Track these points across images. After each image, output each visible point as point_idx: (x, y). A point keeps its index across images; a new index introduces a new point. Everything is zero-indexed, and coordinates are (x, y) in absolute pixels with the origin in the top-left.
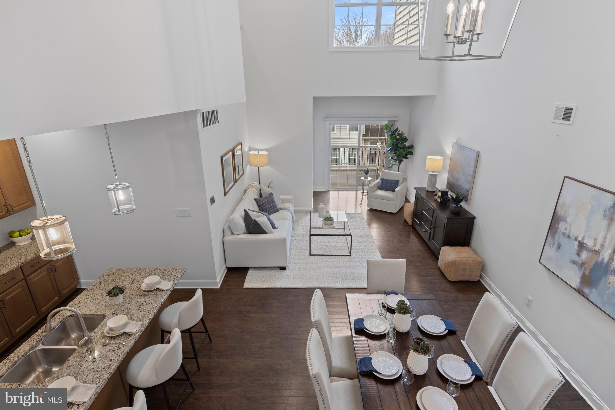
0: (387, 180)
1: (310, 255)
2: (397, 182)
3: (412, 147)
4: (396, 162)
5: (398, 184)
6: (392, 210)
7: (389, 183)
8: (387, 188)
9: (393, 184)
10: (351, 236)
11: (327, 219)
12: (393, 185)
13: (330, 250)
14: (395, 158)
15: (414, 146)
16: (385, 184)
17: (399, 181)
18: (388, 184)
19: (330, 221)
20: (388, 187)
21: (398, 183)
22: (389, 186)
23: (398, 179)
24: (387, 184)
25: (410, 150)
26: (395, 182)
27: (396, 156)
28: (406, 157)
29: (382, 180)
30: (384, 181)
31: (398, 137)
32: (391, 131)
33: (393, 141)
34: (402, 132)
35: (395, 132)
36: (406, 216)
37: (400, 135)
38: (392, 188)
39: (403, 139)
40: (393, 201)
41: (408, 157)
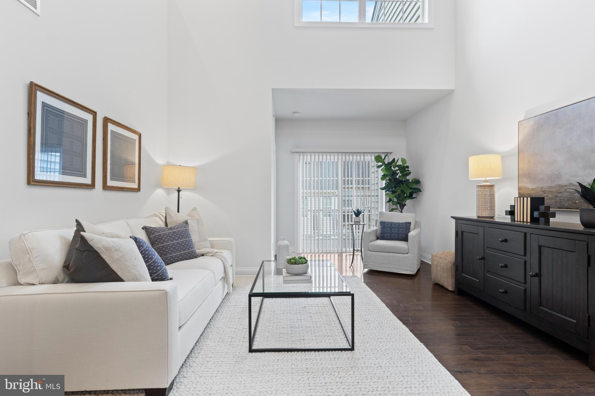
0: (392, 223)
1: (251, 351)
2: (408, 225)
3: (417, 182)
4: (397, 206)
5: (410, 229)
6: (407, 270)
7: (396, 228)
8: (393, 235)
9: (401, 228)
10: (353, 295)
11: (292, 261)
12: (402, 231)
13: (302, 338)
14: (395, 200)
15: (420, 180)
16: (389, 229)
17: (410, 223)
18: (393, 229)
19: (300, 265)
20: (394, 233)
21: (410, 226)
22: (396, 232)
23: (408, 221)
24: (391, 230)
25: (416, 186)
26: (404, 226)
27: (395, 197)
28: (411, 196)
29: (382, 224)
30: (386, 226)
31: (397, 168)
32: (385, 163)
33: (389, 173)
34: (403, 160)
35: (390, 164)
36: (439, 276)
37: (399, 166)
38: (400, 235)
39: (404, 169)
40: (408, 254)
41: (414, 196)
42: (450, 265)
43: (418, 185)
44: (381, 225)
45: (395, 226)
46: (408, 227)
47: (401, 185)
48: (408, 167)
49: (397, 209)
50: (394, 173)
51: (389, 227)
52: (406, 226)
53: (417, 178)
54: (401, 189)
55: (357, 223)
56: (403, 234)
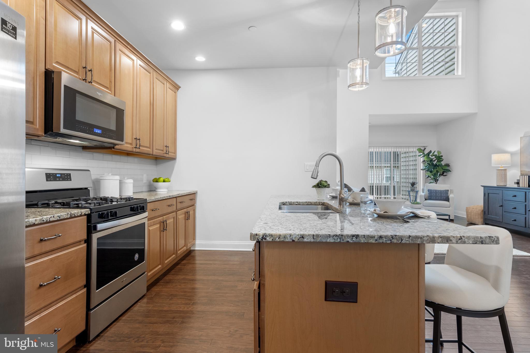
3: (448, 165)
5: (449, 194)
8: (437, 197)
9: (443, 193)
14: (432, 177)
17: (448, 190)
18: (438, 194)
22: (440, 195)
24: (436, 194)
25: (447, 168)
26: (445, 192)
27: (432, 175)
28: (442, 174)
29: (430, 191)
30: (432, 192)
31: (434, 157)
32: (424, 154)
33: (429, 160)
34: (438, 152)
35: (428, 154)
36: (473, 218)
37: (435, 156)
38: (442, 197)
39: (439, 158)
40: (449, 207)
41: (445, 174)
42: (480, 212)
43: (449, 167)
44: (428, 192)
45: (439, 192)
46: (447, 192)
47: (437, 167)
48: (442, 156)
49: (433, 182)
50: (431, 160)
51: (434, 193)
52: (446, 192)
53: (448, 163)
54: (437, 170)
55: (413, 190)
56: (444, 196)
